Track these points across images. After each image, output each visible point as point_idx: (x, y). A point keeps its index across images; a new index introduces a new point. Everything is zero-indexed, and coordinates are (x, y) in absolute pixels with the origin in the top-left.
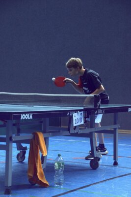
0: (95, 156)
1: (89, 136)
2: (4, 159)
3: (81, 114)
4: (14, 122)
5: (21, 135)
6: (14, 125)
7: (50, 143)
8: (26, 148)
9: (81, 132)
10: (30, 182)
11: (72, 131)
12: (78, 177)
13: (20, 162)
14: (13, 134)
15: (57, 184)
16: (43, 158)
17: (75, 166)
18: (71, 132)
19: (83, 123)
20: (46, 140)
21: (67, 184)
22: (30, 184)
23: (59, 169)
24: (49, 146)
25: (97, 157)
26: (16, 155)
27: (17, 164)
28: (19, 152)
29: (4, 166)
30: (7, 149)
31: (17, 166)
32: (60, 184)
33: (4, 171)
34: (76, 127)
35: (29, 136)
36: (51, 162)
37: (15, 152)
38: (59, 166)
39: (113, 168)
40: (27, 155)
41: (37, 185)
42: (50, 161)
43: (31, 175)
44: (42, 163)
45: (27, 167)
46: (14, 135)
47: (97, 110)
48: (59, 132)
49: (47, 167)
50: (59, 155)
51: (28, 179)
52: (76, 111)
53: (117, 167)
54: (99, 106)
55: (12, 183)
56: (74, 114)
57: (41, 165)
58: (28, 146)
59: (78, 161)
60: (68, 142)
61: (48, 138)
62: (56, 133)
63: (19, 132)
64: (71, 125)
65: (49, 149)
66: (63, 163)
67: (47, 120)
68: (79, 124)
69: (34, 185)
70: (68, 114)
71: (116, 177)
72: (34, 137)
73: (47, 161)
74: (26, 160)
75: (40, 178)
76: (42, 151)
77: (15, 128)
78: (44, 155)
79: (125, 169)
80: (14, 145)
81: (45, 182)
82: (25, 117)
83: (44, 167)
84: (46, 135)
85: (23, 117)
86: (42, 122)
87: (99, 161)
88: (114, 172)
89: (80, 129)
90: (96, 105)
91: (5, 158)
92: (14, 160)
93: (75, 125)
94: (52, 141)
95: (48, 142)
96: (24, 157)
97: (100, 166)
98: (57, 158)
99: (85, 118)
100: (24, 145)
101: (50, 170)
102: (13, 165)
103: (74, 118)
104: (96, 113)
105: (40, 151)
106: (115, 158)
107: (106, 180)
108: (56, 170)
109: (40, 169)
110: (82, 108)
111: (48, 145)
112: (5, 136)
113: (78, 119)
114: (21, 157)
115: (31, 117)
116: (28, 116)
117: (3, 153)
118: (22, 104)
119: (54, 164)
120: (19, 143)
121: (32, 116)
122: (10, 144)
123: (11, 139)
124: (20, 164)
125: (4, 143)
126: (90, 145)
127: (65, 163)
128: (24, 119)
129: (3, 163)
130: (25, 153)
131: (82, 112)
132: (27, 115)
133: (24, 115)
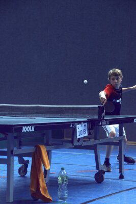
0: (100, 169)
1: (94, 148)
2: (5, 174)
3: (85, 125)
4: (15, 134)
5: (23, 148)
6: (15, 138)
7: (53, 156)
8: (28, 162)
9: (84, 144)
10: (32, 197)
11: (76, 143)
12: (83, 192)
13: (22, 176)
14: (15, 147)
15: (60, 199)
16: (46, 171)
17: (79, 180)
18: (74, 144)
19: (86, 135)
20: (49, 153)
21: (71, 199)
22: (32, 199)
23: (63, 183)
24: (52, 160)
25: (102, 171)
26: (18, 169)
27: (19, 178)
28: (21, 165)
29: (5, 181)
30: (8, 163)
31: (19, 181)
32: (63, 199)
33: (6, 186)
34: (79, 139)
35: (31, 149)
36: (55, 175)
37: (17, 165)
38: (63, 180)
39: (119, 181)
40: (29, 169)
41: (40, 200)
42: (52, 175)
43: (33, 190)
44: (45, 177)
45: (29, 181)
46: (15, 149)
47: (101, 121)
48: (62, 144)
49: (50, 181)
50: (63, 169)
51: (30, 194)
52: (79, 123)
53: (123, 181)
54: (104, 117)
55: (14, 198)
56: (77, 126)
57: (44, 179)
58: (30, 159)
59: (82, 175)
60: (72, 154)
61: (51, 151)
62: (59, 146)
63: (20, 145)
64: (75, 137)
65: (52, 162)
66: (67, 177)
67: (50, 132)
68: (83, 135)
69: (37, 200)
70: (71, 126)
71: (122, 191)
72: (36, 150)
73: (51, 175)
74: (28, 174)
75: (43, 193)
76: (44, 165)
77: (16, 141)
78: (47, 169)
79: (131, 182)
80: (16, 158)
81: (48, 197)
82: (27, 129)
83: (47, 181)
84: (49, 148)
85: (25, 129)
86: (44, 134)
87: (104, 174)
88: (121, 186)
89: (84, 141)
90: (100, 117)
91: (6, 172)
92: (16, 174)
93: (78, 137)
94: (55, 154)
95: (51, 155)
96: (25, 171)
97: (105, 180)
98: (61, 172)
99: (89, 129)
100: (26, 159)
101: (53, 184)
102: (14, 179)
103: (78, 130)
104: (100, 124)
105: (42, 164)
106: (121, 171)
107: (111, 194)
108: (60, 184)
109: (43, 184)
110: (86, 120)
111: (51, 158)
112: (6, 150)
113: (81, 131)
114: (23, 171)
115: (33, 130)
116: (30, 129)
117: (5, 167)
118: (23, 115)
119: (57, 178)
120: (20, 157)
121: (34, 128)
122: (11, 158)
123: (12, 152)
124: (21, 178)
125: (5, 157)
126: (94, 158)
127: (69, 176)
128: (25, 131)
129: (4, 178)
130: (27, 166)
131: (86, 124)
132: (28, 127)
133: (26, 127)
